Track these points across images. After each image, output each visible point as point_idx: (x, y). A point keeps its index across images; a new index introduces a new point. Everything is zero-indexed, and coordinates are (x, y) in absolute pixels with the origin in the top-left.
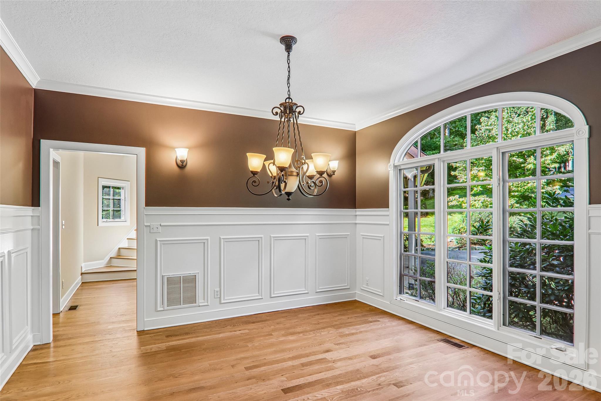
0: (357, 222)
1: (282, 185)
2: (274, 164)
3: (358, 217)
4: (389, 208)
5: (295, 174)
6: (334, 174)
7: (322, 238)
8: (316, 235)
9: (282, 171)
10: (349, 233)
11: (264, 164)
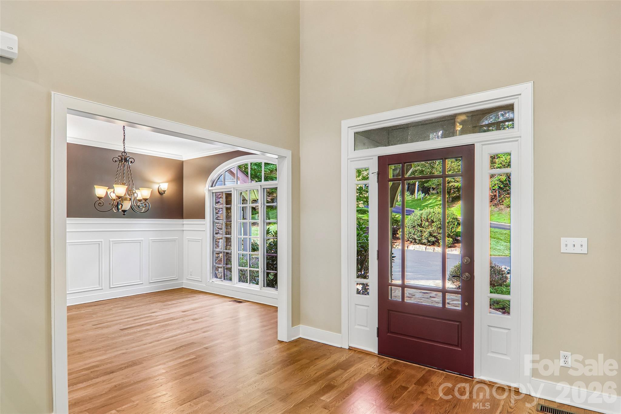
0: (184, 229)
1: (120, 207)
2: (114, 192)
3: (184, 225)
4: (205, 219)
5: (128, 199)
6: (165, 193)
7: (154, 241)
8: (149, 239)
9: (119, 199)
10: (177, 238)
11: (107, 192)
